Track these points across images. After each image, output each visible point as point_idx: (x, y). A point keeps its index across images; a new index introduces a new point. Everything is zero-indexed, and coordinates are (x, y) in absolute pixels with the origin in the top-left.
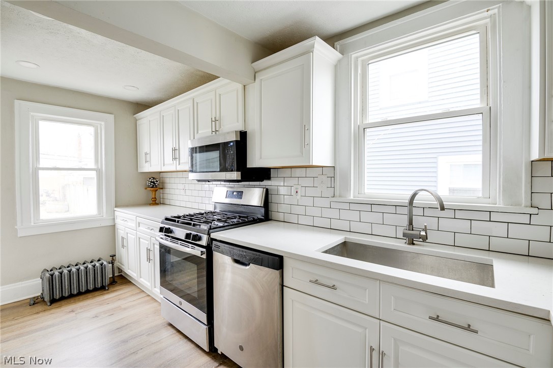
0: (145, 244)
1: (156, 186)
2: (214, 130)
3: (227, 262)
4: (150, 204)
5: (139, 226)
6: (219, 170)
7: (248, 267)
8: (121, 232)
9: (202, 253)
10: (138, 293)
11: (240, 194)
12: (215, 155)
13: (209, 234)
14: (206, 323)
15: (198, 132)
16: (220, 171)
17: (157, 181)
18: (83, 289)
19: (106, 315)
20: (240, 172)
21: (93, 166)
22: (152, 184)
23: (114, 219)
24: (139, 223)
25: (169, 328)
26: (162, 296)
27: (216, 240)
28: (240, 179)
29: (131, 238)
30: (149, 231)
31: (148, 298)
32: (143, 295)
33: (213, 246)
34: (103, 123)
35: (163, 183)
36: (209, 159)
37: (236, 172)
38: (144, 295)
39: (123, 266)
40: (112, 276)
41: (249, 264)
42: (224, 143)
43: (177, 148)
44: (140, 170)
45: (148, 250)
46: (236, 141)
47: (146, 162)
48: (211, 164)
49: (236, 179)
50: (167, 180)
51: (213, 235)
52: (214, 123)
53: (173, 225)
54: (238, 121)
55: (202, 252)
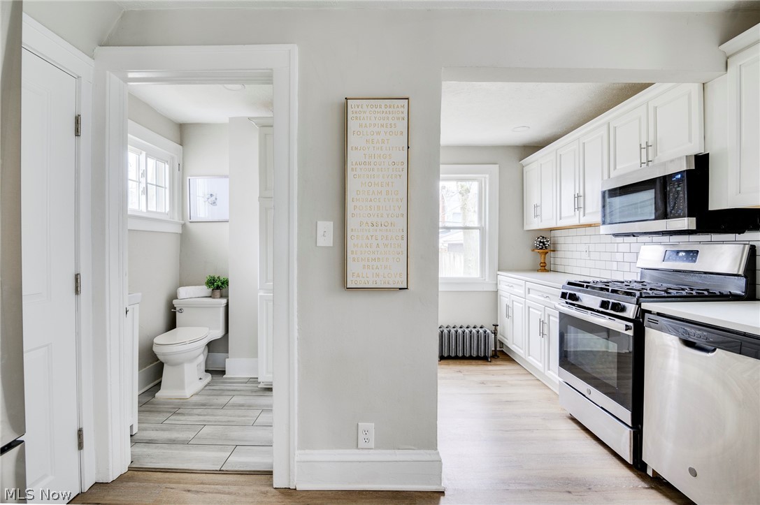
0: (536, 314)
1: (546, 247)
2: (644, 160)
3: (670, 343)
4: (538, 271)
5: (529, 293)
6: (653, 217)
7: (710, 354)
8: (504, 300)
9: (627, 328)
10: (525, 374)
11: (692, 254)
12: (648, 196)
13: (638, 304)
14: (630, 425)
15: (615, 168)
16: (656, 219)
17: (547, 241)
18: (460, 355)
19: (494, 385)
20: (695, 218)
21: (476, 224)
22: (541, 244)
23: (497, 284)
24: (529, 289)
25: (570, 421)
26: (561, 380)
27: (650, 312)
28: (695, 228)
29: (518, 308)
30: (543, 299)
31: (537, 382)
32: (529, 377)
33: (646, 320)
34: (487, 176)
35: (555, 244)
36: (636, 204)
37: (686, 219)
38: (533, 378)
39: (506, 340)
40: (493, 349)
41: (714, 350)
42: (665, 177)
43: (582, 194)
44: (527, 228)
45: (542, 323)
46: (688, 172)
47: (536, 216)
48: (639, 210)
49: (686, 228)
50: (561, 240)
51: (645, 306)
52: (644, 151)
53: (579, 291)
54: (690, 141)
55: (626, 326)
